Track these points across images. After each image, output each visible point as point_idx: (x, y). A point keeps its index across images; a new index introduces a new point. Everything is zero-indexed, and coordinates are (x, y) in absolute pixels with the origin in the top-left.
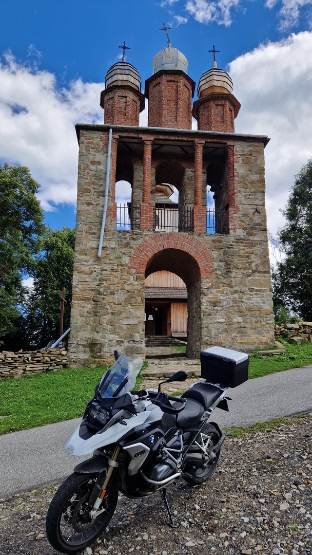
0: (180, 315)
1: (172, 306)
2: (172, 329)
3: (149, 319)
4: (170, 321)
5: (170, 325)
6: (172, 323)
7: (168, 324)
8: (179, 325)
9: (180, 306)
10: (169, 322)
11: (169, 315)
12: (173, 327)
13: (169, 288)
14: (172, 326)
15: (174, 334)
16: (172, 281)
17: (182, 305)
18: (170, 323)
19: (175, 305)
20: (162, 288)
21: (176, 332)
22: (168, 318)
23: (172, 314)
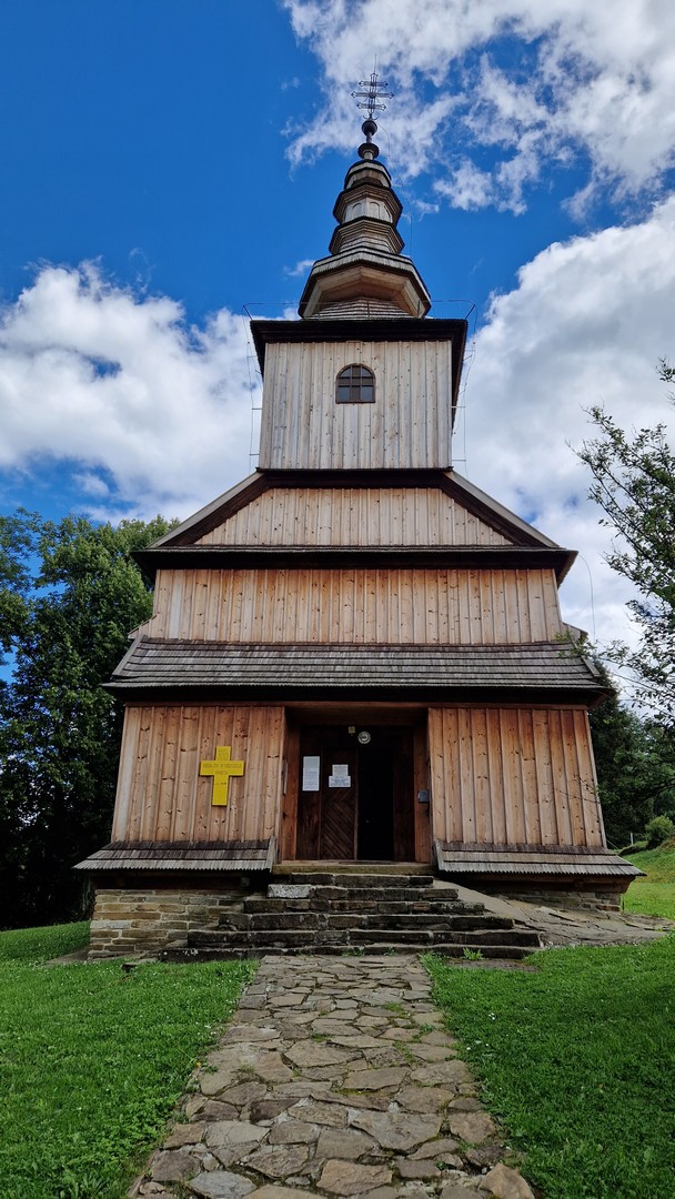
0: (471, 767)
1: (434, 719)
2: (438, 830)
3: (333, 782)
4: (428, 792)
5: (428, 812)
6: (437, 804)
7: (417, 807)
8: (467, 812)
9: (468, 724)
10: (419, 796)
11: (418, 765)
12: (442, 822)
13: (420, 648)
14: (436, 816)
15: (449, 856)
16: (432, 618)
17: (477, 716)
18: (428, 805)
19: (450, 720)
20: (386, 647)
21: (458, 845)
22: (418, 779)
23: (436, 763)
